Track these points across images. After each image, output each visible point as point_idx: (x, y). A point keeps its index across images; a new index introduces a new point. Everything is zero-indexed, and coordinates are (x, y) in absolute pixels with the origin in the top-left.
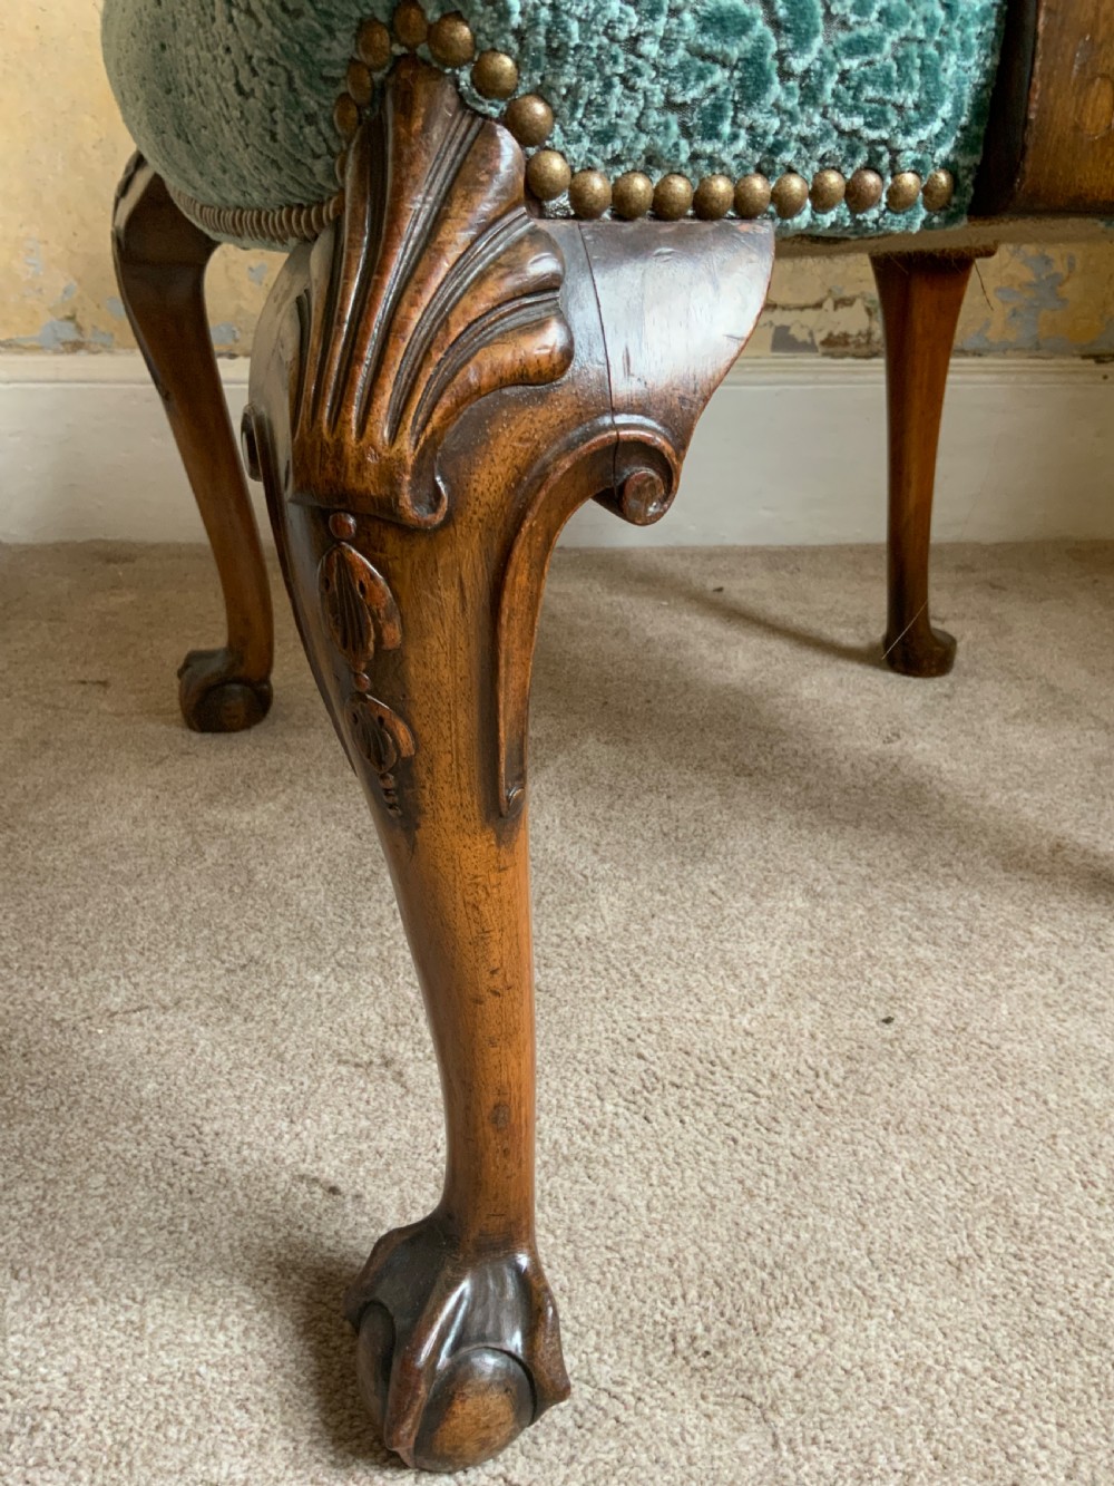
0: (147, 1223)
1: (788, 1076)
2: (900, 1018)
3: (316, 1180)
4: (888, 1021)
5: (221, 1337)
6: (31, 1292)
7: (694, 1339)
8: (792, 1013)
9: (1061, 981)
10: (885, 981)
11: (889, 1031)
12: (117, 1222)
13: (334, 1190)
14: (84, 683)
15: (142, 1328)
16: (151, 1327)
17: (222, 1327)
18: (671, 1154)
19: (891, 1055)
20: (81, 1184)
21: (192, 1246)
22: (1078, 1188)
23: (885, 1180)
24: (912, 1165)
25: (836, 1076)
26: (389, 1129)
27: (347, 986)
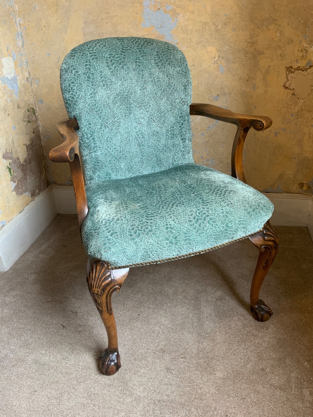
0: (44, 327)
1: (121, 321)
2: (141, 315)
3: (62, 325)
4: (139, 315)
5: (47, 340)
6: (30, 333)
7: (92, 348)
8: (127, 312)
9: (166, 312)
10: (142, 309)
11: (138, 316)
12: (41, 327)
13: (64, 327)
14: (63, 246)
15: (40, 338)
16: (41, 338)
17: (47, 339)
18: (102, 328)
19: (136, 319)
20: (39, 322)
21: (47, 330)
22: (145, 339)
23: (124, 335)
24: (128, 333)
25: (127, 322)
26: (73, 321)
27: (76, 301)
